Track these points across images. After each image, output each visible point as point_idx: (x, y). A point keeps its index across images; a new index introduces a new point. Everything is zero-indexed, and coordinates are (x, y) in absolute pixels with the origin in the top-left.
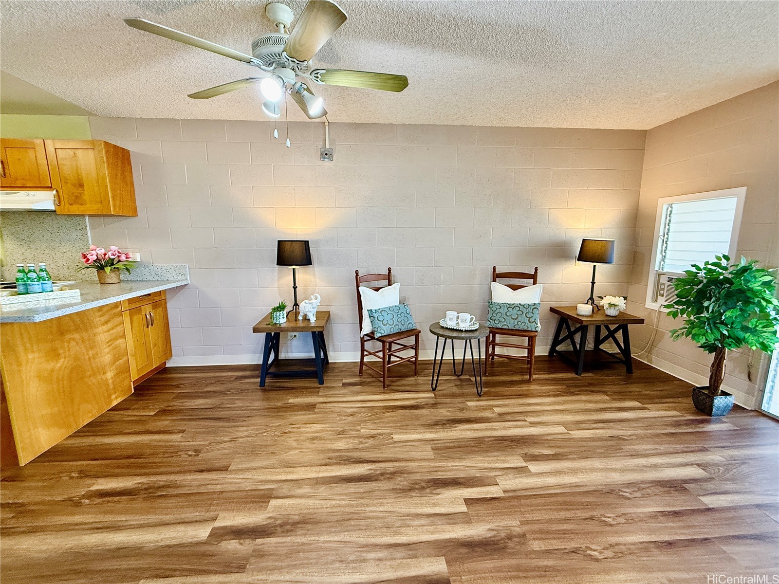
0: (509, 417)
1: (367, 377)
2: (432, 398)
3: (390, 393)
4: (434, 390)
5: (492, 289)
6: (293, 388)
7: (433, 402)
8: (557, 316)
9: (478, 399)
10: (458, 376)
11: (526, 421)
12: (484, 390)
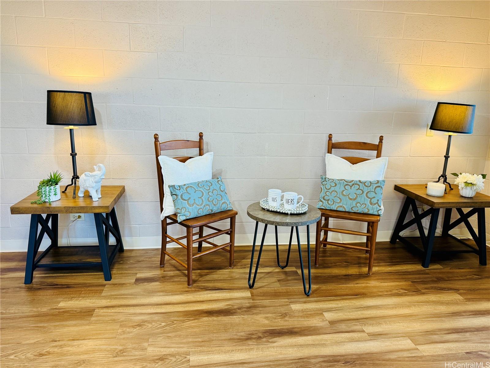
0: (343, 327)
1: (169, 269)
2: (248, 298)
3: (195, 291)
4: (251, 287)
5: (326, 163)
6: (68, 286)
7: (248, 305)
8: (401, 195)
9: (304, 300)
10: (283, 268)
11: (363, 331)
12: (313, 287)
